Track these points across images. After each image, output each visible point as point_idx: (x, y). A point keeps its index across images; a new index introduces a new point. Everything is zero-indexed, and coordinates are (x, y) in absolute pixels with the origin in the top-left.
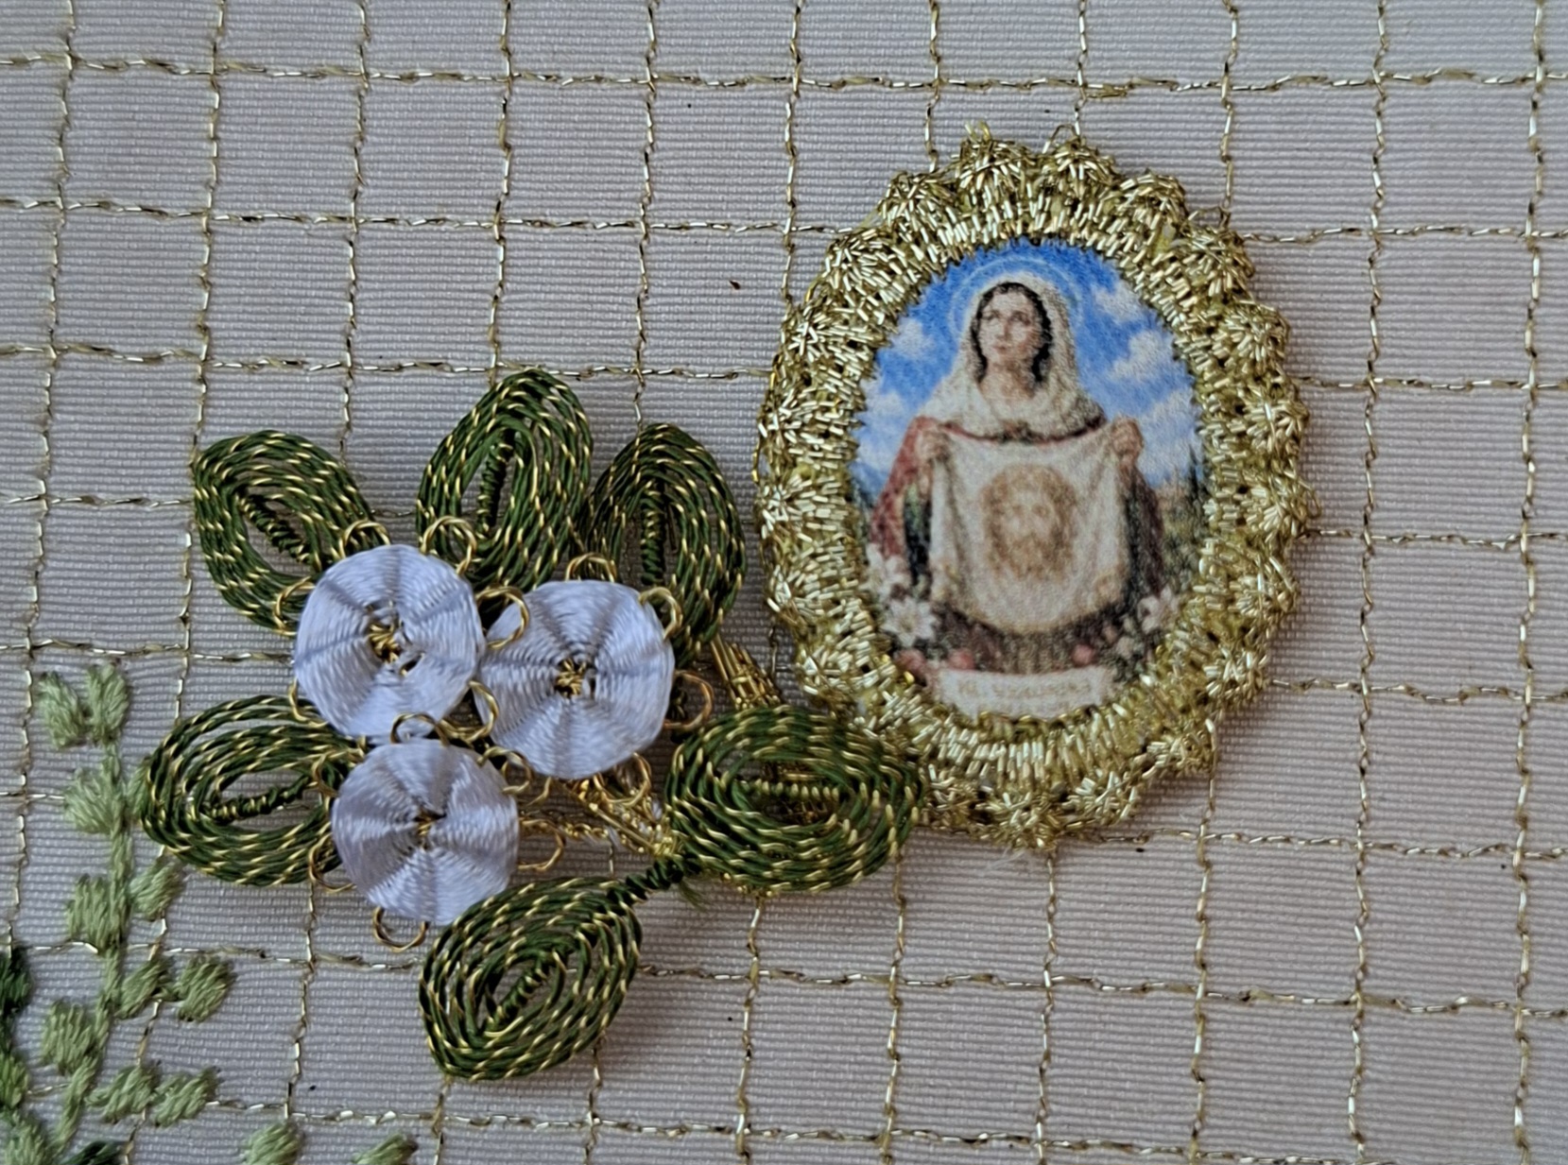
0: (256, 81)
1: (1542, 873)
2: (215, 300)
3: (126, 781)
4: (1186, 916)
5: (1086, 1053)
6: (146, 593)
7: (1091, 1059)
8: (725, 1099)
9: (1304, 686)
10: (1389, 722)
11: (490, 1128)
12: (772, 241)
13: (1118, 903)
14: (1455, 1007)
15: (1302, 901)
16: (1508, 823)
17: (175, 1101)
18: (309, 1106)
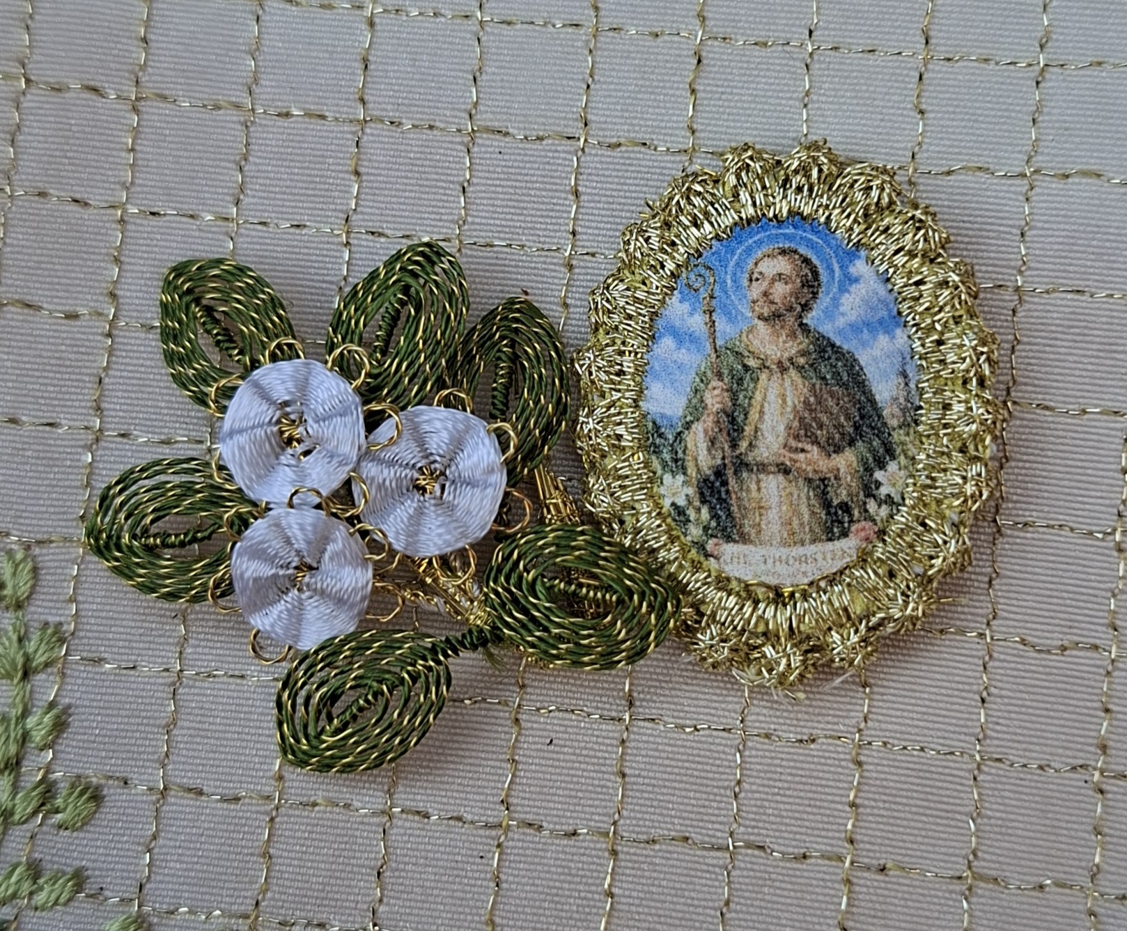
0: (166, 109)
1: (1115, 789)
2: (124, 274)
3: (29, 641)
4: (841, 803)
5: (757, 903)
6: (54, 496)
7: (761, 907)
8: (477, 918)
9: (942, 632)
10: (1005, 664)
11: (293, 928)
12: (555, 261)
13: (789, 789)
14: (1041, 887)
15: (930, 797)
16: (1092, 749)
17: (52, 891)
18: (155, 902)
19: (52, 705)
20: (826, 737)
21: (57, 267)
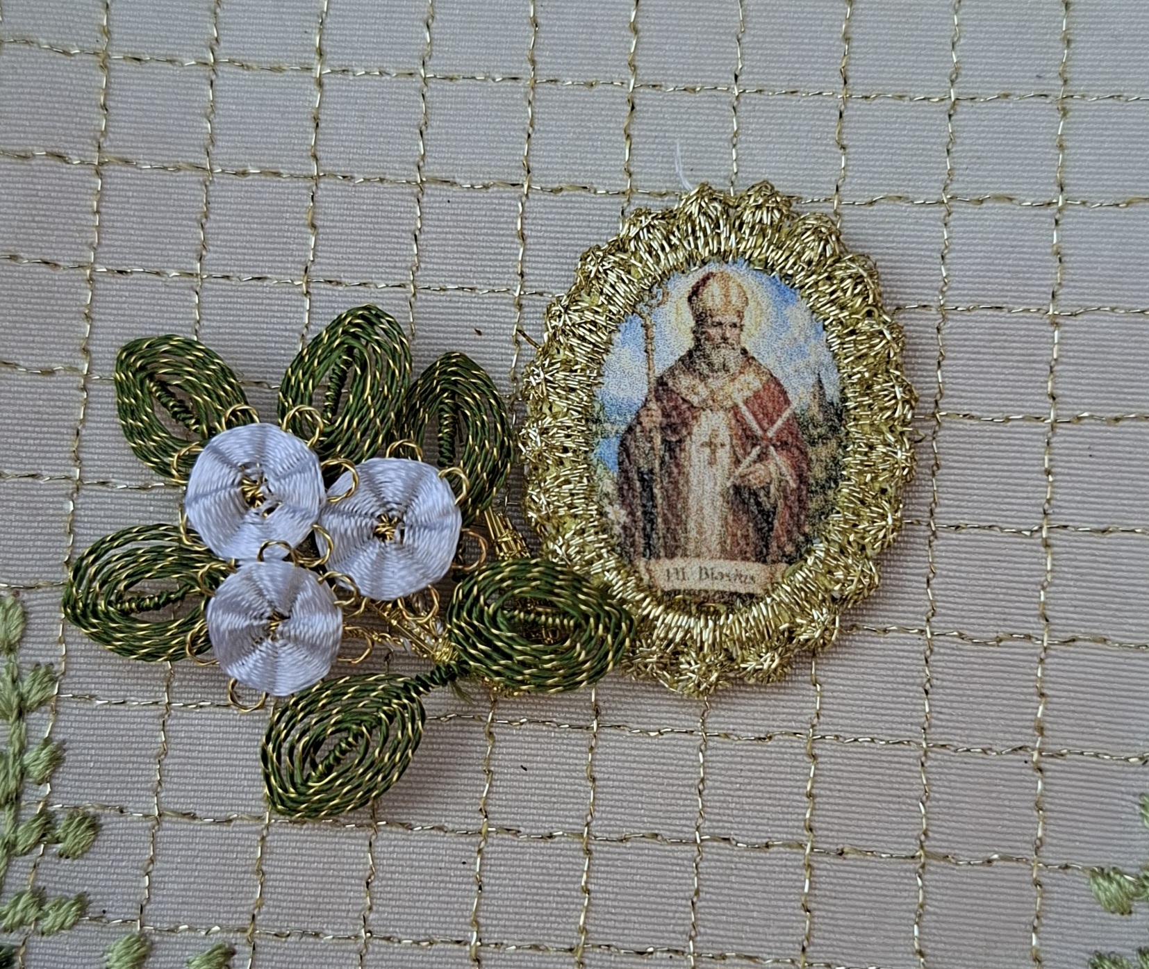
0: (128, 172)
1: (1053, 767)
2: (96, 330)
3: (22, 681)
4: (798, 794)
5: (726, 891)
6: (39, 543)
7: (729, 896)
8: (462, 920)
9: (885, 631)
10: (946, 658)
11: (289, 939)
12: (506, 301)
13: (749, 784)
14: (990, 861)
16: (1030, 731)
17: (57, 917)
18: (155, 922)
19: (47, 741)
20: (781, 734)
21: (32, 326)
